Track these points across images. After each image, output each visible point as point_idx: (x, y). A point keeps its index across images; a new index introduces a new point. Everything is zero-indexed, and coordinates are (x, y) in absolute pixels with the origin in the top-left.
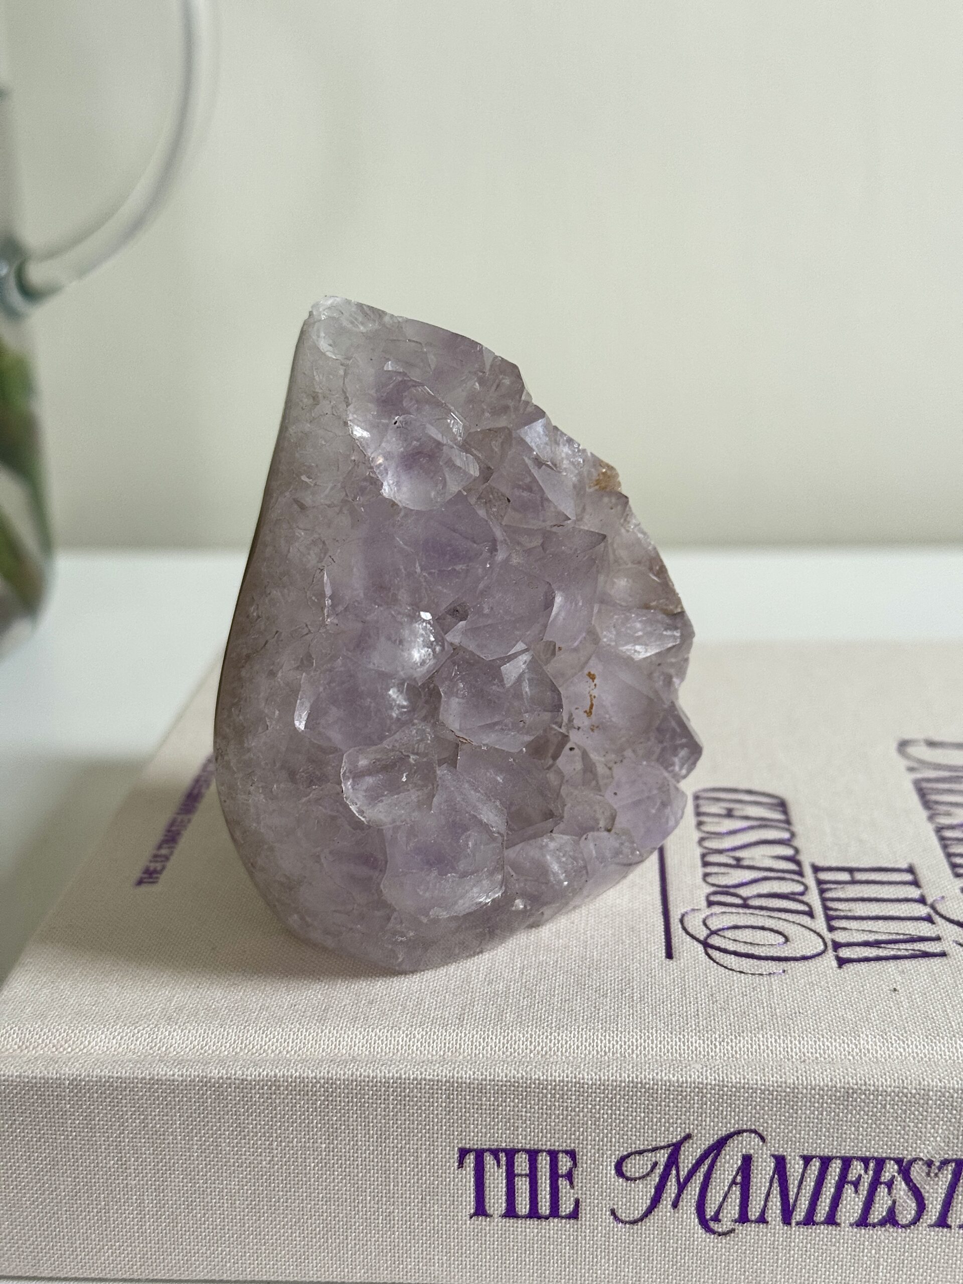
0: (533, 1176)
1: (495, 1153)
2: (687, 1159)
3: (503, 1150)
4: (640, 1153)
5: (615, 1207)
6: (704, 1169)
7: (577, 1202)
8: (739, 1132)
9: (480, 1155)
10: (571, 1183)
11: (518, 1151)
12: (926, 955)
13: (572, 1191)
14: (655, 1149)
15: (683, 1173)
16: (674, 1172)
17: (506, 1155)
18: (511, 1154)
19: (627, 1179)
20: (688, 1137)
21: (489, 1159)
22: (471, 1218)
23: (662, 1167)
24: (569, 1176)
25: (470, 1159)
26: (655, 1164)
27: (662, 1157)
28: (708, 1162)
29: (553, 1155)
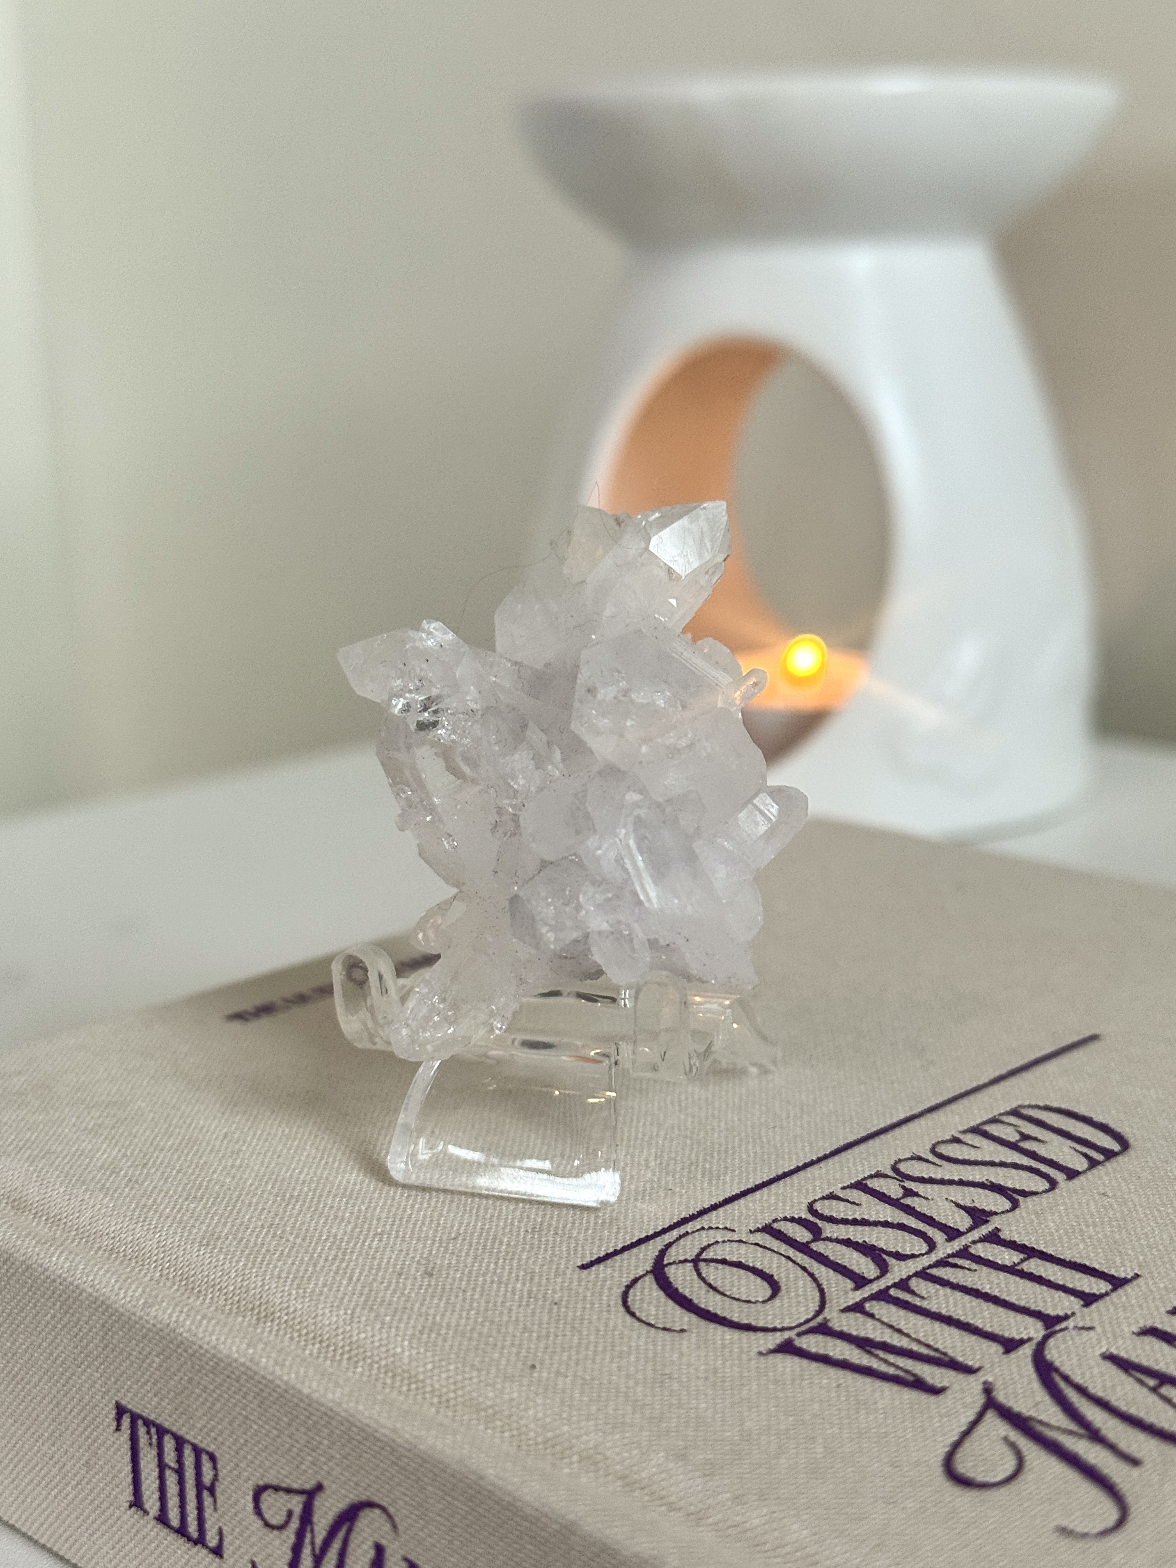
0: (180, 1472)
1: (147, 1423)
2: (322, 1521)
3: (154, 1424)
4: (277, 1489)
5: (255, 1559)
6: (336, 1545)
7: (220, 1532)
8: (370, 1505)
9: (135, 1418)
10: (215, 1501)
11: (168, 1431)
12: (918, 1384)
13: (216, 1515)
14: (289, 1491)
15: (319, 1541)
16: (308, 1535)
17: (158, 1432)
18: (162, 1432)
19: (267, 1524)
20: (319, 1487)
21: (142, 1431)
22: (130, 1507)
23: (298, 1522)
24: (212, 1490)
25: (126, 1421)
26: (290, 1514)
27: (296, 1504)
28: (341, 1535)
29: (197, 1451)
